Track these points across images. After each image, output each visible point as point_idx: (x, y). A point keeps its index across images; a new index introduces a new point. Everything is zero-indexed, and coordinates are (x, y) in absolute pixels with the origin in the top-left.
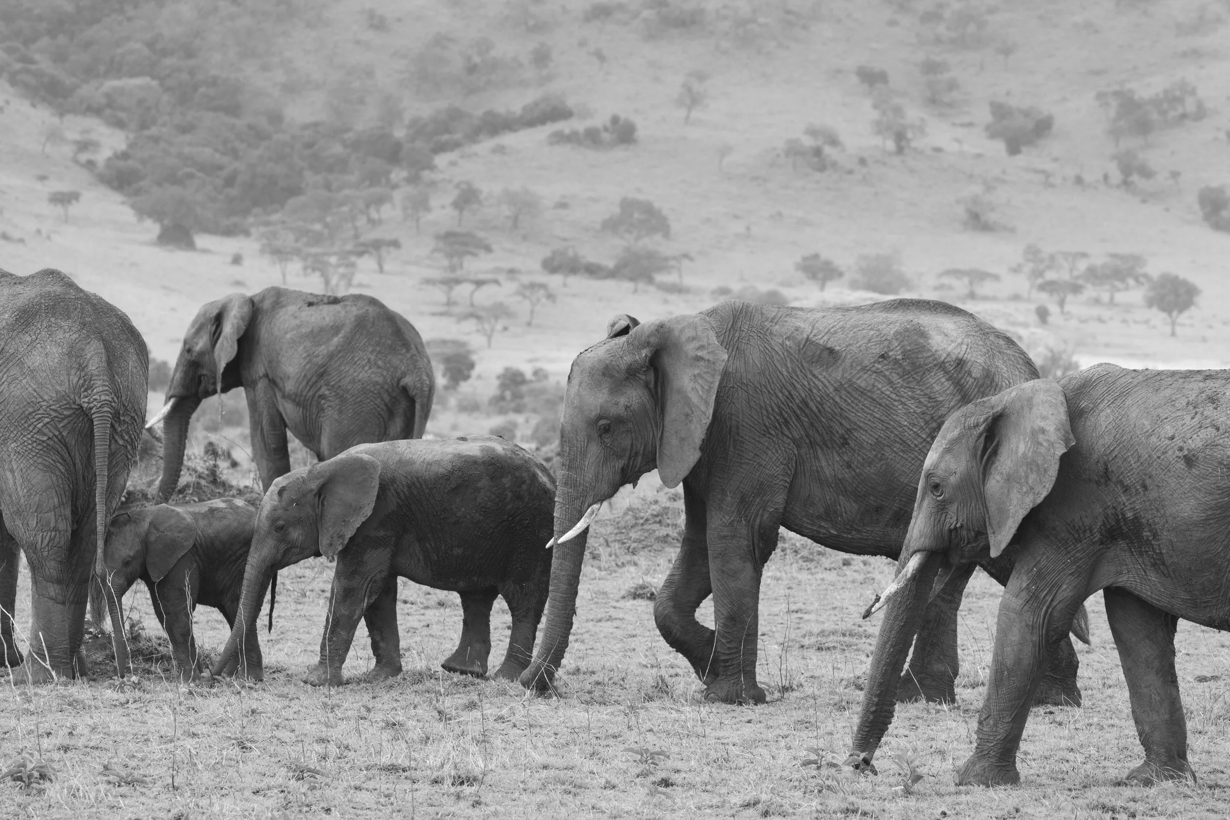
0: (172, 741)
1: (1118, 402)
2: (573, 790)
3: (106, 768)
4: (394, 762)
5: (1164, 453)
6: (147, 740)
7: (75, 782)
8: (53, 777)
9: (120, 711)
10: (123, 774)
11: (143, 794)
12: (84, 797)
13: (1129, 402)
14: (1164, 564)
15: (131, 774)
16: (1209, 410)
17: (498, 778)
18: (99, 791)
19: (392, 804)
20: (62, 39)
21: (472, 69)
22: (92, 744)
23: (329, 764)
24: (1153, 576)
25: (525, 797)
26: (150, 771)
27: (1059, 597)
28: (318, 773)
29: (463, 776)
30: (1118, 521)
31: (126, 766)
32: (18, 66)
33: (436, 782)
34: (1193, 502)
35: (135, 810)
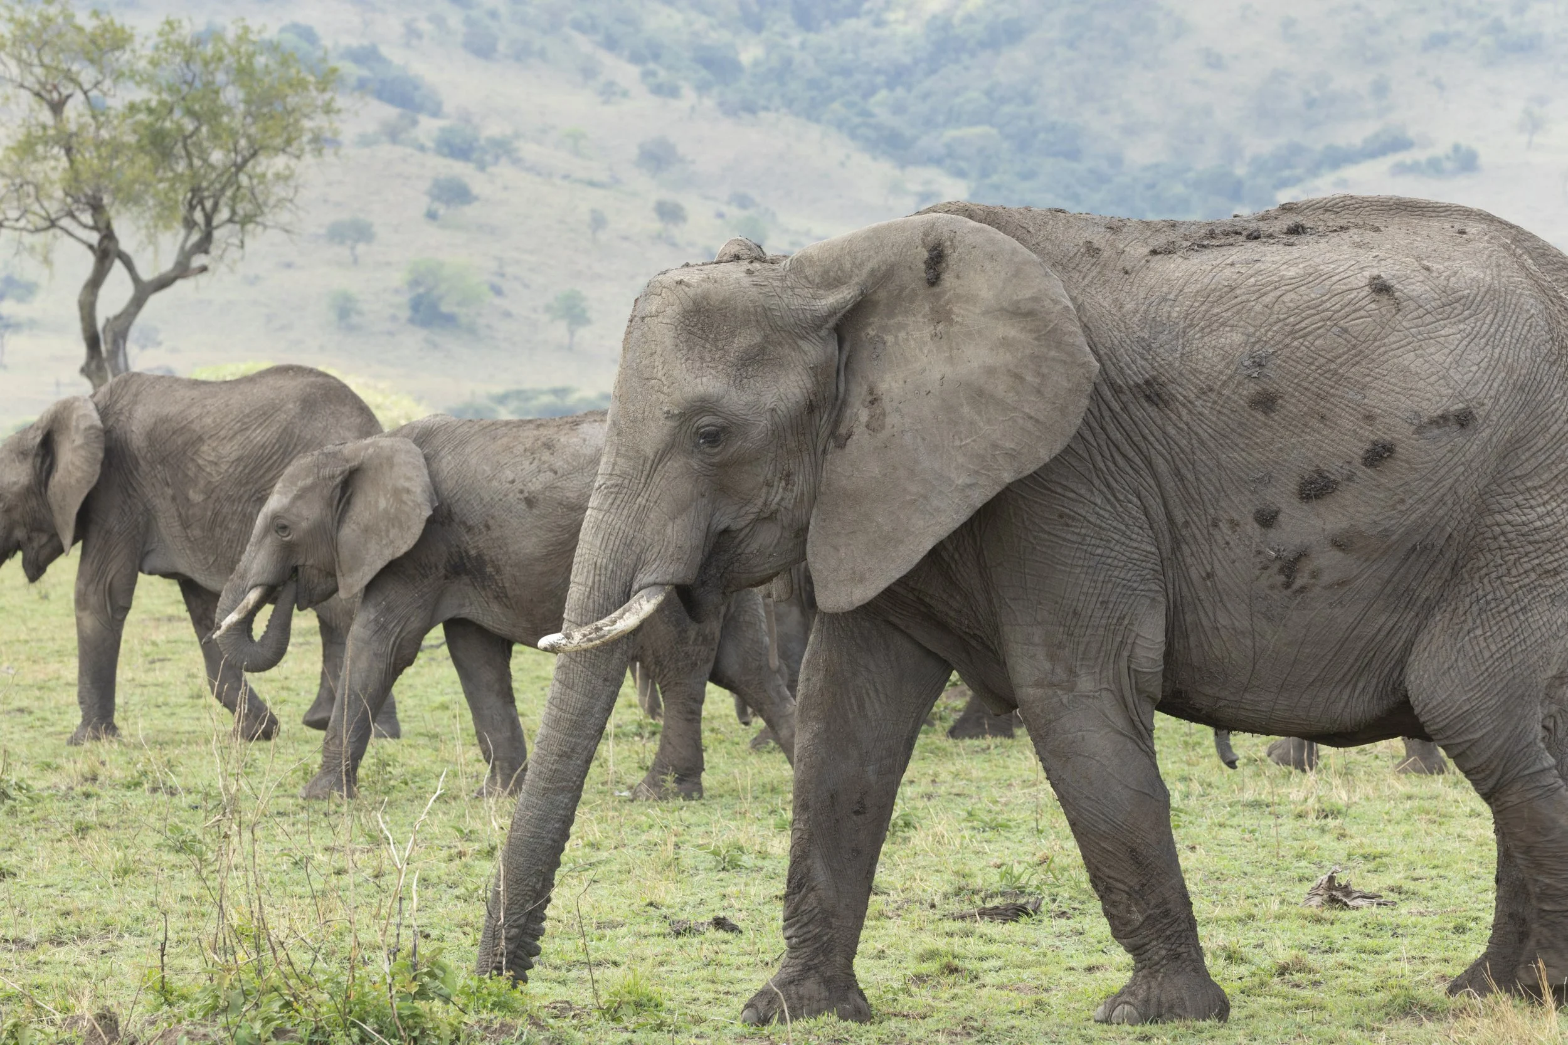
0: (1034, 785)
1: (459, 450)
2: (1438, 819)
3: (970, 814)
4: (1258, 798)
5: (506, 495)
6: (1010, 785)
7: (939, 829)
8: (917, 825)
9: (983, 756)
10: (987, 819)
11: (1008, 838)
12: (949, 843)
13: (468, 450)
14: (506, 597)
15: (995, 819)
16: (546, 456)
17: (1362, 810)
18: (963, 837)
19: (1257, 840)
20: (900, 92)
21: (1311, 104)
22: (955, 791)
23: (1193, 802)
24: (496, 608)
25: (1390, 828)
26: (1014, 815)
27: (408, 629)
28: (1181, 811)
29: (1327, 809)
30: (461, 558)
31: (990, 811)
32: (857, 120)
33: (1300, 816)
34: (534, 539)
35: (1000, 854)
